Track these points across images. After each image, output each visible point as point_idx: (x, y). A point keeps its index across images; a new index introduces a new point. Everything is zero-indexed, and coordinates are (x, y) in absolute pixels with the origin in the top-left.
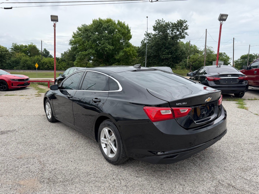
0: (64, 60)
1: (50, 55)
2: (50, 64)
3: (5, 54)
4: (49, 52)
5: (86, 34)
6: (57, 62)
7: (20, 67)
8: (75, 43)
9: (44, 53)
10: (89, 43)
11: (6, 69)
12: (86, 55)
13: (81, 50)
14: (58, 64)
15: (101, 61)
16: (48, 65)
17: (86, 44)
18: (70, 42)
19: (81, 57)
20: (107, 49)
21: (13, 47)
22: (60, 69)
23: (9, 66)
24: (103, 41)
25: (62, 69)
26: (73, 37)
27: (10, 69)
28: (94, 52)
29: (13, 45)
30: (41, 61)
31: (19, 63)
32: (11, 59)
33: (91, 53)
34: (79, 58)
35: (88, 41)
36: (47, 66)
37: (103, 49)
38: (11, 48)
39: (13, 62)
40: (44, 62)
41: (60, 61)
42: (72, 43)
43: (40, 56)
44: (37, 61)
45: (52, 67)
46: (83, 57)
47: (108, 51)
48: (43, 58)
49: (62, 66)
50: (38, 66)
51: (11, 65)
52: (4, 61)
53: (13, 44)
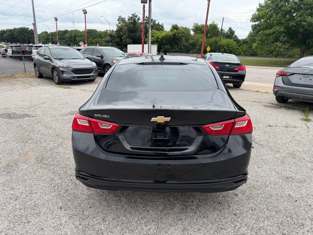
0: (247, 42)
1: (235, 35)
2: (228, 47)
3: (181, 36)
4: (234, 32)
5: (275, 5)
6: (237, 44)
7: (196, 50)
8: (258, 18)
9: (229, 33)
10: (278, 17)
11: (183, 52)
12: (270, 35)
13: (264, 27)
14: (238, 47)
15: (293, 43)
16: (225, 49)
17: (273, 19)
18: (252, 17)
19: (262, 38)
20: (306, 23)
21: (194, 27)
22: (238, 54)
23: (187, 49)
24: (301, 12)
25: (241, 54)
26: (258, 10)
27: (186, 52)
28: (282, 29)
29: (194, 26)
30: (219, 43)
31: (195, 46)
32: (189, 41)
33: (277, 31)
34: (260, 38)
35: (277, 14)
36: (223, 49)
37: (299, 24)
38: (192, 28)
39: (191, 45)
40: (221, 45)
41: (241, 43)
42: (254, 19)
43: (218, 37)
44: (214, 44)
45: (229, 50)
46: (264, 37)
47: (306, 27)
48: (221, 40)
49: (242, 49)
50: (209, 49)
51: (188, 48)
52: (180, 43)
53: (194, 24)
